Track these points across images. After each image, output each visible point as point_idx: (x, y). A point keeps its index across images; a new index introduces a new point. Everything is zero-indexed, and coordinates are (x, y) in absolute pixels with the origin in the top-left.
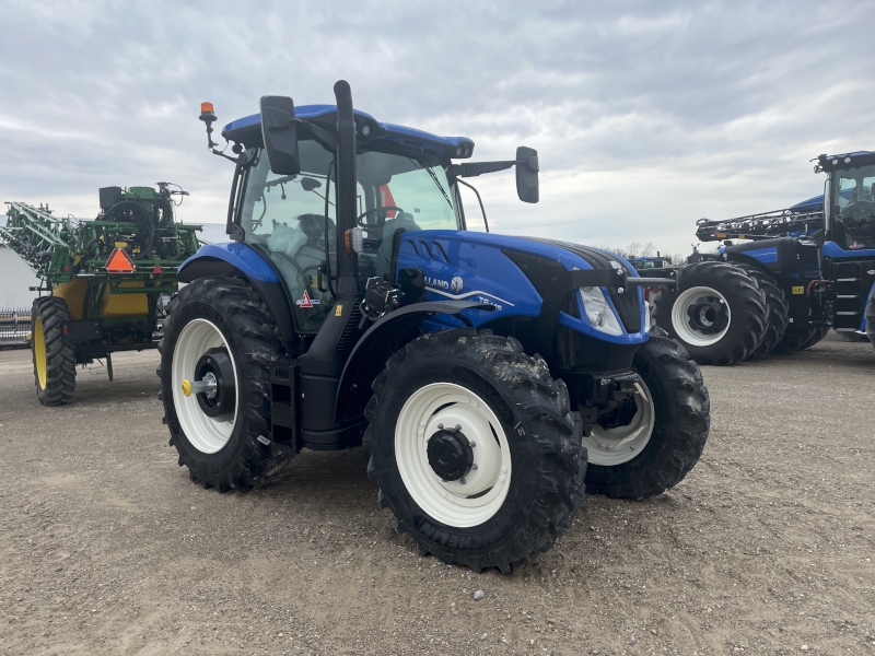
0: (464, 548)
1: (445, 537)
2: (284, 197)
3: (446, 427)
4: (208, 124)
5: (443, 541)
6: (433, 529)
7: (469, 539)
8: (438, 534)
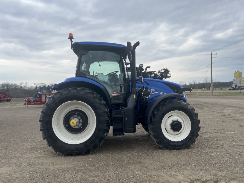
0: (182, 145)
1: (176, 144)
2: (100, 66)
3: (174, 120)
4: (71, 40)
5: (176, 145)
6: (173, 143)
7: (182, 143)
8: (174, 144)
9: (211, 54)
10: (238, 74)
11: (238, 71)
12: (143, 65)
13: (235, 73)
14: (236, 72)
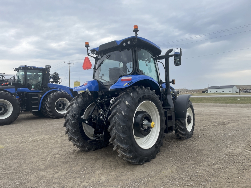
9: (69, 63)
10: (77, 84)
11: (77, 81)
12: (50, 66)
13: (74, 83)
14: (75, 81)
